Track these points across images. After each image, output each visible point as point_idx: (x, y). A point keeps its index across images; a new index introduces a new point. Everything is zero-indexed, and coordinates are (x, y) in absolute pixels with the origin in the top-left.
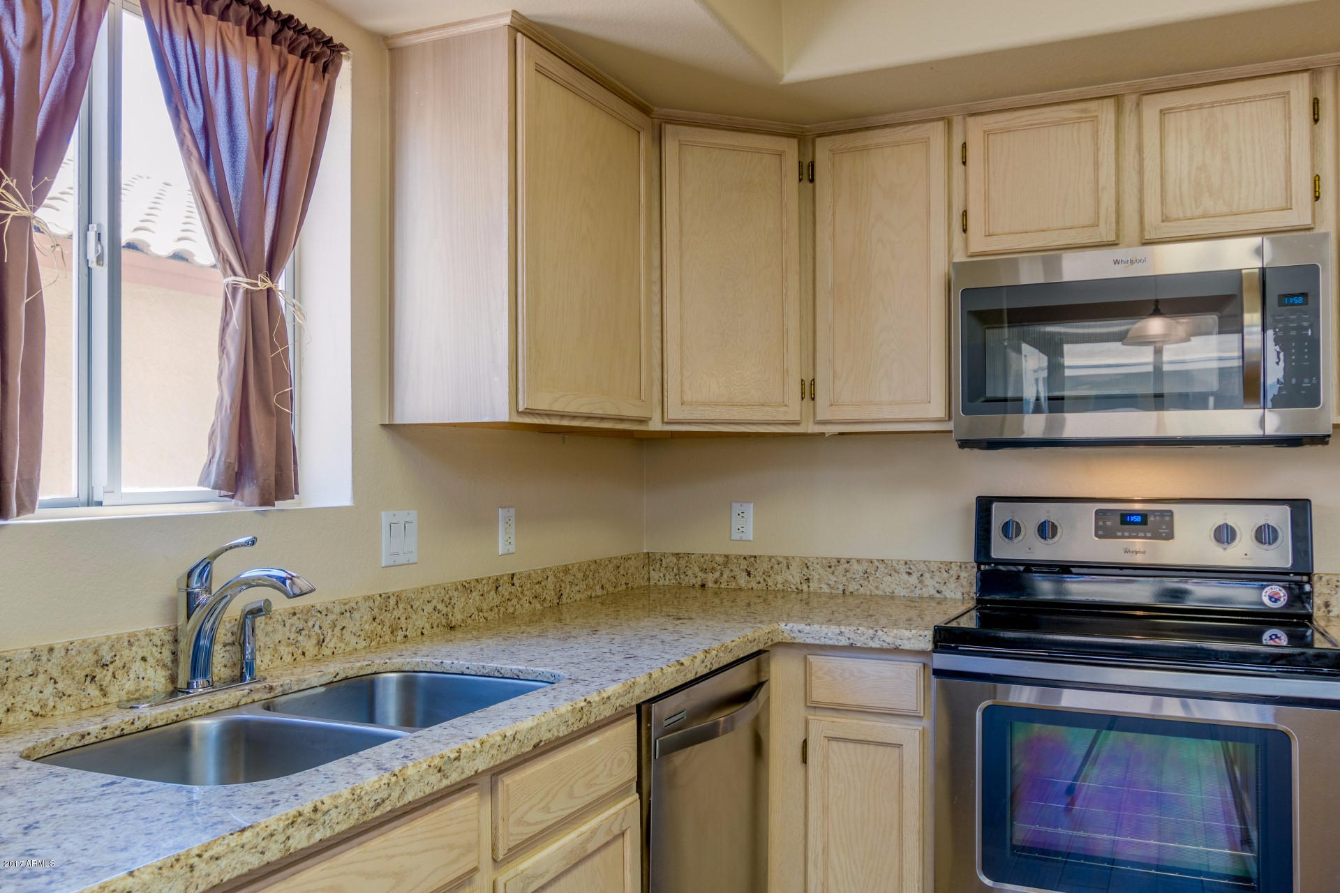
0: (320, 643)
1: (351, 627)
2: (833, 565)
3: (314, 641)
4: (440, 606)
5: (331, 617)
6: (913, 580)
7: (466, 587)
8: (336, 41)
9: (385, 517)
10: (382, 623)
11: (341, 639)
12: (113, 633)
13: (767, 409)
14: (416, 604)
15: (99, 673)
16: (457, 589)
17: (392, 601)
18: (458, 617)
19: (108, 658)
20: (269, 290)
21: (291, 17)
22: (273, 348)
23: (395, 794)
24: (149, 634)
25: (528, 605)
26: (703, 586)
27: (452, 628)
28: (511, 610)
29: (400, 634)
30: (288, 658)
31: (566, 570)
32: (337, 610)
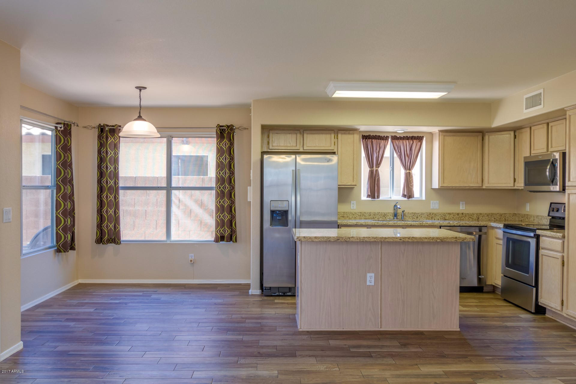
0: (417, 217)
1: (423, 216)
2: (537, 216)
3: (416, 217)
4: (443, 216)
5: (419, 215)
6: (547, 220)
7: (449, 214)
8: (421, 136)
9: (432, 202)
10: (429, 217)
11: (421, 217)
12: (387, 212)
13: (505, 184)
14: (437, 215)
15: (385, 216)
16: (447, 214)
17: (432, 214)
18: (447, 218)
19: (386, 214)
20: (409, 172)
21: (413, 136)
22: (410, 179)
23: (388, 224)
24: (391, 213)
25: (467, 219)
26: (522, 221)
27: (446, 220)
28: (462, 219)
29: (433, 219)
30: (412, 219)
31: (481, 214)
32: (420, 213)
